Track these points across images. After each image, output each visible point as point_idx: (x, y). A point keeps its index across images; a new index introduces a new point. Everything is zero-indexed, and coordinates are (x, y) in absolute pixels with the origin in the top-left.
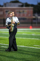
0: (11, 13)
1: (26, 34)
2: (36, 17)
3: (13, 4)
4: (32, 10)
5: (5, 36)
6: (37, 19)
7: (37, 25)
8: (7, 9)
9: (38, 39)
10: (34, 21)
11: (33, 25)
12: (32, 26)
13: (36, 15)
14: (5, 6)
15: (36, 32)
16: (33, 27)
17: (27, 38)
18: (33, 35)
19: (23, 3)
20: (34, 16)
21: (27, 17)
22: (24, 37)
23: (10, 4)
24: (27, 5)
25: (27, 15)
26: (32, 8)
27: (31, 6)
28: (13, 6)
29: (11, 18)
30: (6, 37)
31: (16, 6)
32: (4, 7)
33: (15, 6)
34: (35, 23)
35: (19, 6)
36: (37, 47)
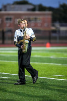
0: (23, 22)
1: (39, 56)
2: (57, 28)
3: (17, 6)
4: (50, 17)
5: (4, 60)
6: (59, 31)
7: (58, 41)
8: (9, 14)
9: (59, 64)
10: (54, 35)
11: (52, 41)
12: (50, 43)
13: (57, 25)
14: (6, 10)
15: (58, 53)
16: (52, 45)
17: (41, 62)
18: (52, 57)
19: (34, 6)
20: (53, 26)
21: (42, 29)
22: (37, 62)
23: (13, 6)
24: (42, 8)
25: (42, 25)
26: (50, 12)
27: (49, 11)
28: (17, 10)
29: (23, 30)
30: (6, 61)
31: (23, 10)
32: (3, 12)
33: (21, 10)
34: (55, 38)
35: (29, 10)
36: (59, 77)
